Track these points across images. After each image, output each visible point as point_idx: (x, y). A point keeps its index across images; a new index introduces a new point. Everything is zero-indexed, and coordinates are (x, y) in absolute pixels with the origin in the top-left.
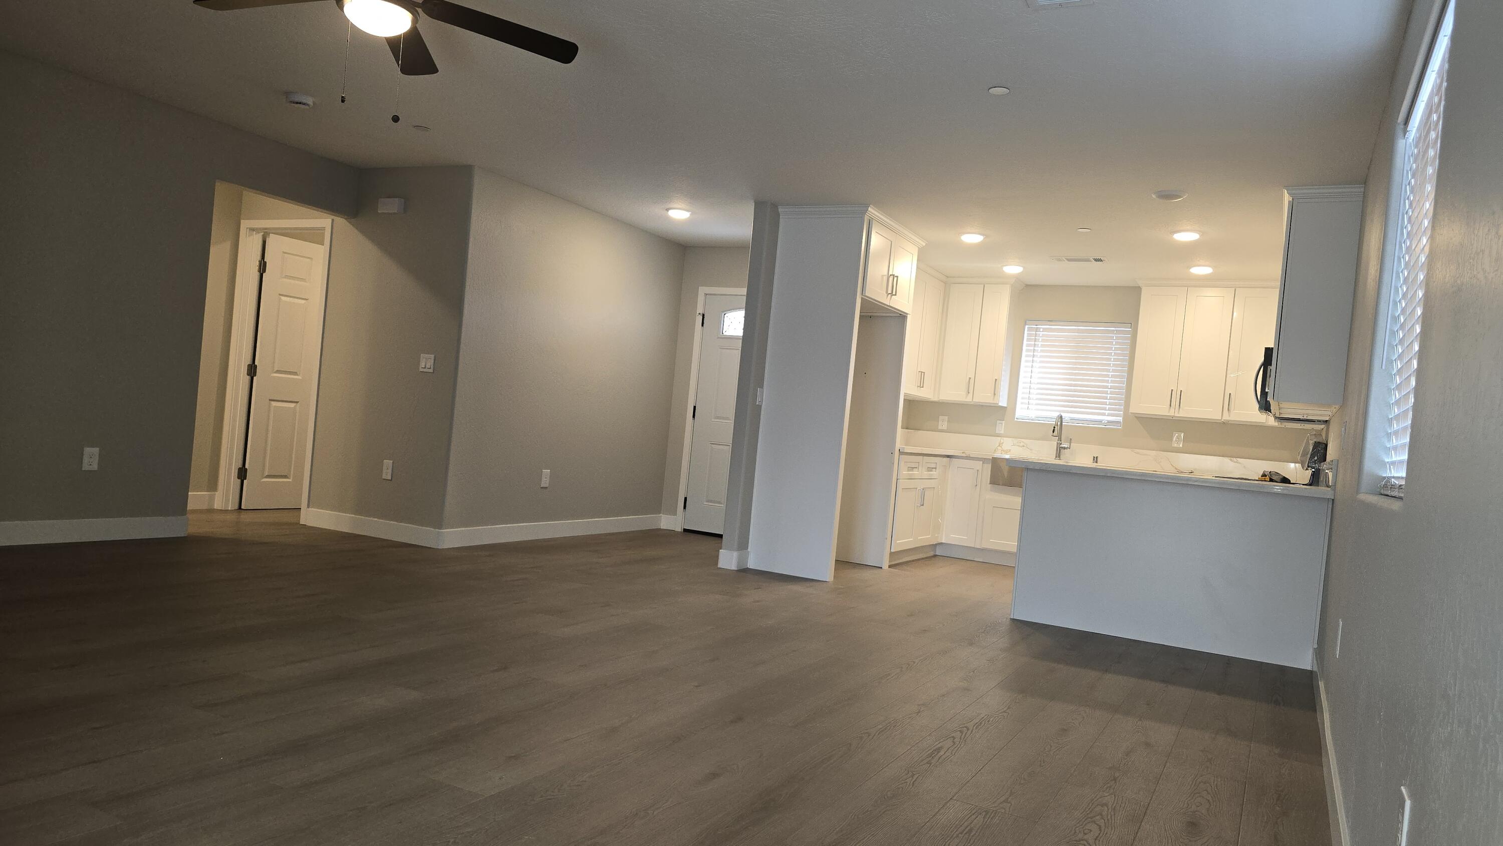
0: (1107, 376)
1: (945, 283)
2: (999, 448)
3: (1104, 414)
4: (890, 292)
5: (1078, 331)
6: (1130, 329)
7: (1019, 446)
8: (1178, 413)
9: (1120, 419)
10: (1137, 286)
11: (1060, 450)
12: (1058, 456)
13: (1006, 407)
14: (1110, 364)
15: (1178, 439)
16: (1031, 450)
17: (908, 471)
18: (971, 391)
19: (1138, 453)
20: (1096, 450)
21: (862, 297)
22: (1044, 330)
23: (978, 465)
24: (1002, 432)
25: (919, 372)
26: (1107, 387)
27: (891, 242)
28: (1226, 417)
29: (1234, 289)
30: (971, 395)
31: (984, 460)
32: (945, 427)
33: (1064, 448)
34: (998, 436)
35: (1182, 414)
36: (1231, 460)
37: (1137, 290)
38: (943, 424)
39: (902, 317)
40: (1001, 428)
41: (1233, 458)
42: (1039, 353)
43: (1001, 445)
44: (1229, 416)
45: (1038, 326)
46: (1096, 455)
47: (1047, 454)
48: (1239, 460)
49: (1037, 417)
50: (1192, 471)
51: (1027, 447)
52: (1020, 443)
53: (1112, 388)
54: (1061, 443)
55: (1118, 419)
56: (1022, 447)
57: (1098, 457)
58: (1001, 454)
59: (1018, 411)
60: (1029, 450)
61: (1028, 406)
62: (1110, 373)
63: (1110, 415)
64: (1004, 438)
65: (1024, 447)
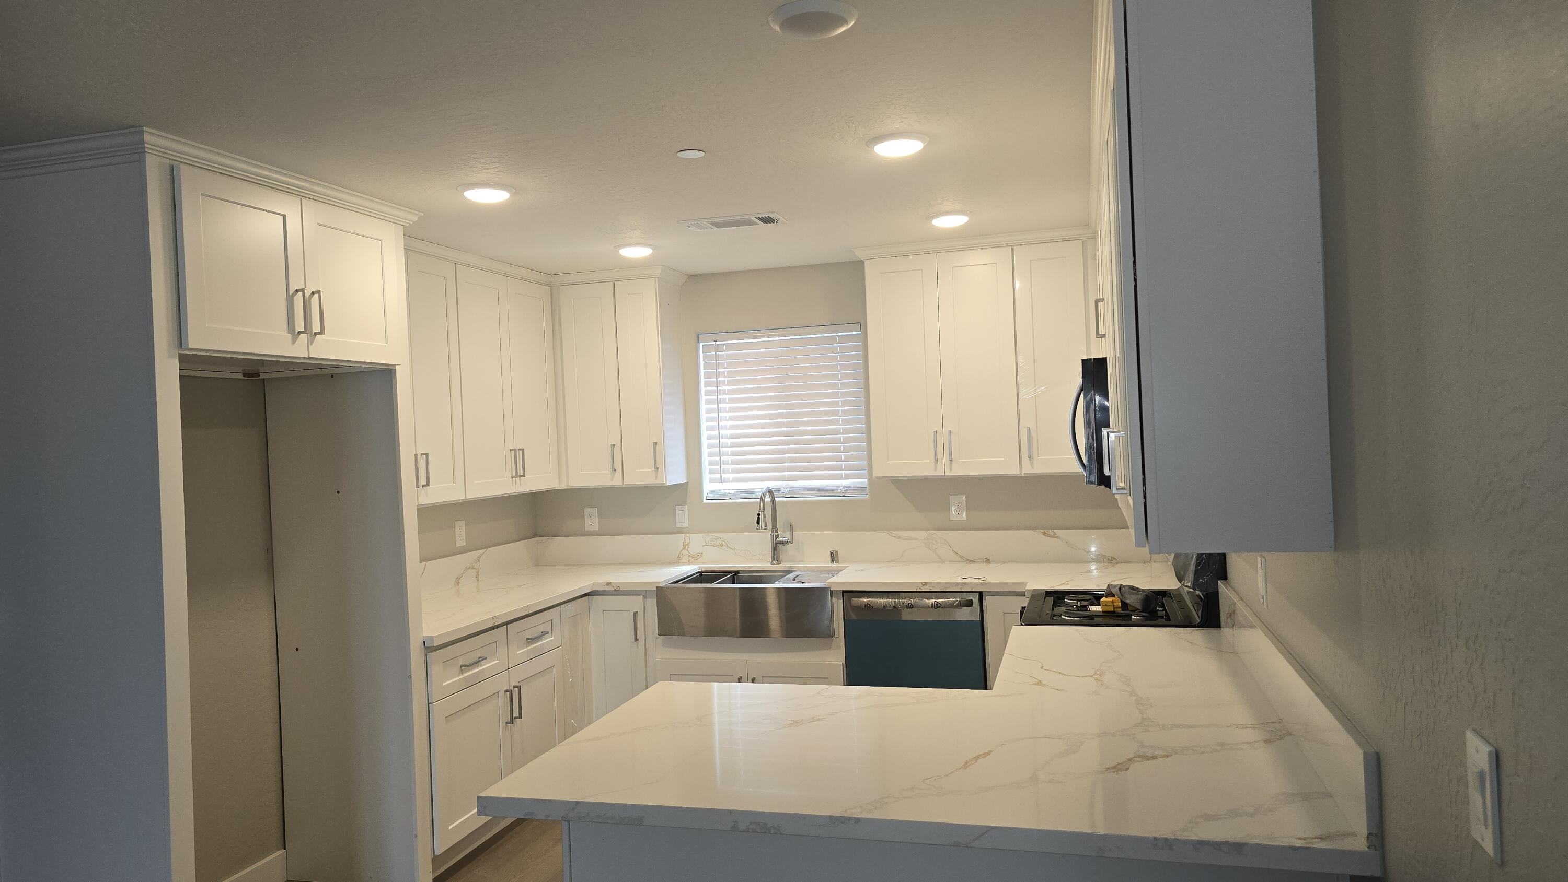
1: (550, 286)
2: (684, 552)
3: (838, 477)
4: (300, 326)
5: (781, 344)
6: (860, 332)
7: (714, 545)
8: (951, 470)
9: (864, 482)
10: (856, 259)
11: (776, 545)
12: (776, 557)
13: (686, 483)
14: (838, 393)
15: (957, 512)
16: (734, 549)
17: (462, 672)
18: (618, 466)
19: (899, 538)
20: (833, 539)
21: (180, 355)
22: (728, 348)
23: (636, 603)
24: (686, 525)
25: (511, 450)
26: (836, 432)
27: (284, 217)
28: (1027, 469)
29: (1010, 248)
30: (619, 473)
31: (644, 594)
32: (596, 527)
33: (783, 543)
34: (680, 531)
35: (958, 471)
36: (1044, 534)
37: (859, 265)
38: (592, 522)
39: (386, 374)
40: (683, 519)
41: (1046, 528)
42: (726, 386)
43: (687, 547)
44: (1032, 467)
45: (717, 343)
46: (834, 549)
47: (759, 554)
48: (1058, 532)
49: (738, 494)
50: (986, 558)
51: (728, 546)
52: (716, 539)
53: (846, 432)
54: (776, 534)
55: (862, 482)
56: (720, 547)
57: (837, 552)
58: (689, 561)
59: (708, 487)
60: (732, 551)
61: (723, 476)
62: (840, 409)
63: (847, 477)
64: (690, 534)
65: (723, 547)
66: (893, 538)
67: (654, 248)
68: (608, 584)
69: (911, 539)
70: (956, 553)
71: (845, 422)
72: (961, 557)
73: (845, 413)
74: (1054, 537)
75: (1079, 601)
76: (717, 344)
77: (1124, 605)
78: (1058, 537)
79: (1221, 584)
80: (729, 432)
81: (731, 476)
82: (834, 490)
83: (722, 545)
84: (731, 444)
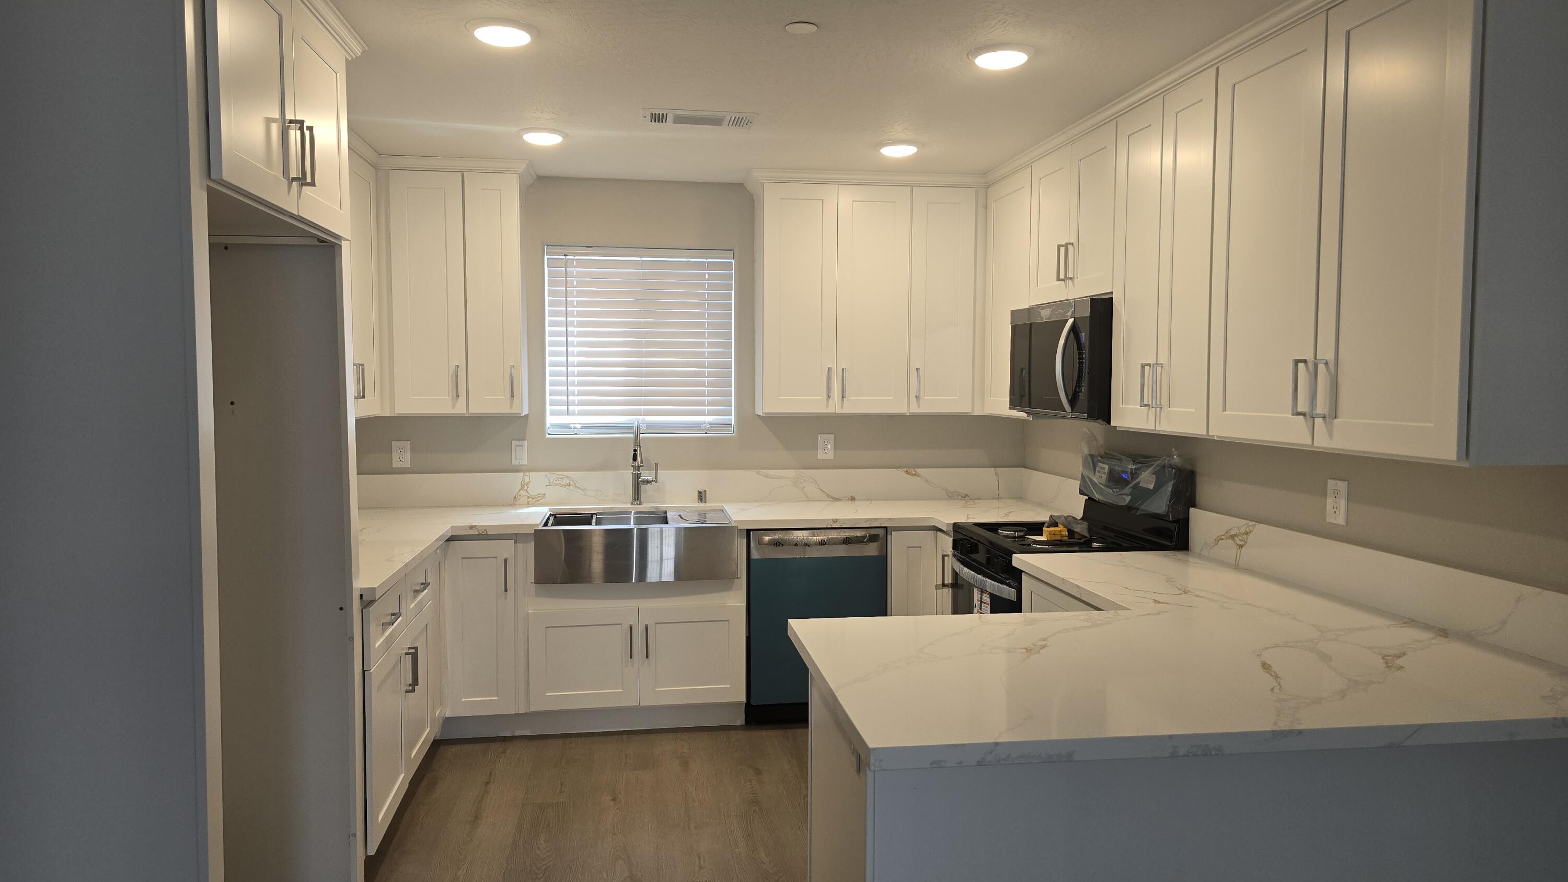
0: (701, 345)
1: (376, 168)
2: (523, 493)
3: (702, 413)
7: (560, 485)
8: (843, 407)
9: (732, 419)
11: (637, 484)
12: (637, 497)
13: (527, 416)
14: (704, 323)
15: (826, 450)
16: (584, 490)
19: (767, 476)
20: (695, 479)
21: (207, 184)
22: (581, 264)
24: (525, 462)
26: (701, 365)
28: (915, 409)
30: (461, 401)
31: (519, 538)
32: (407, 463)
33: (648, 482)
34: (517, 470)
35: (848, 408)
36: (908, 472)
38: (402, 457)
40: (521, 456)
41: (909, 468)
42: (575, 307)
43: (526, 488)
44: (919, 407)
45: (567, 257)
46: (702, 488)
47: (614, 494)
48: (918, 470)
49: (586, 427)
50: (852, 497)
51: (576, 487)
52: (562, 478)
53: (711, 365)
54: (639, 472)
55: (726, 419)
56: (567, 487)
57: (705, 491)
58: (528, 503)
59: (550, 420)
60: (581, 491)
61: (570, 408)
62: (706, 340)
63: (710, 413)
64: (530, 473)
65: (571, 487)
66: (762, 476)
67: (565, 136)
68: (471, 527)
69: (779, 478)
70: (822, 491)
71: (711, 355)
72: (828, 495)
73: (711, 345)
74: (915, 475)
75: (1017, 531)
76: (568, 259)
77: (1071, 533)
78: (919, 476)
79: (1192, 510)
80: (576, 360)
81: (577, 409)
82: (697, 427)
83: (570, 485)
84: (577, 373)
